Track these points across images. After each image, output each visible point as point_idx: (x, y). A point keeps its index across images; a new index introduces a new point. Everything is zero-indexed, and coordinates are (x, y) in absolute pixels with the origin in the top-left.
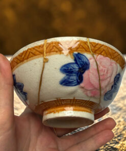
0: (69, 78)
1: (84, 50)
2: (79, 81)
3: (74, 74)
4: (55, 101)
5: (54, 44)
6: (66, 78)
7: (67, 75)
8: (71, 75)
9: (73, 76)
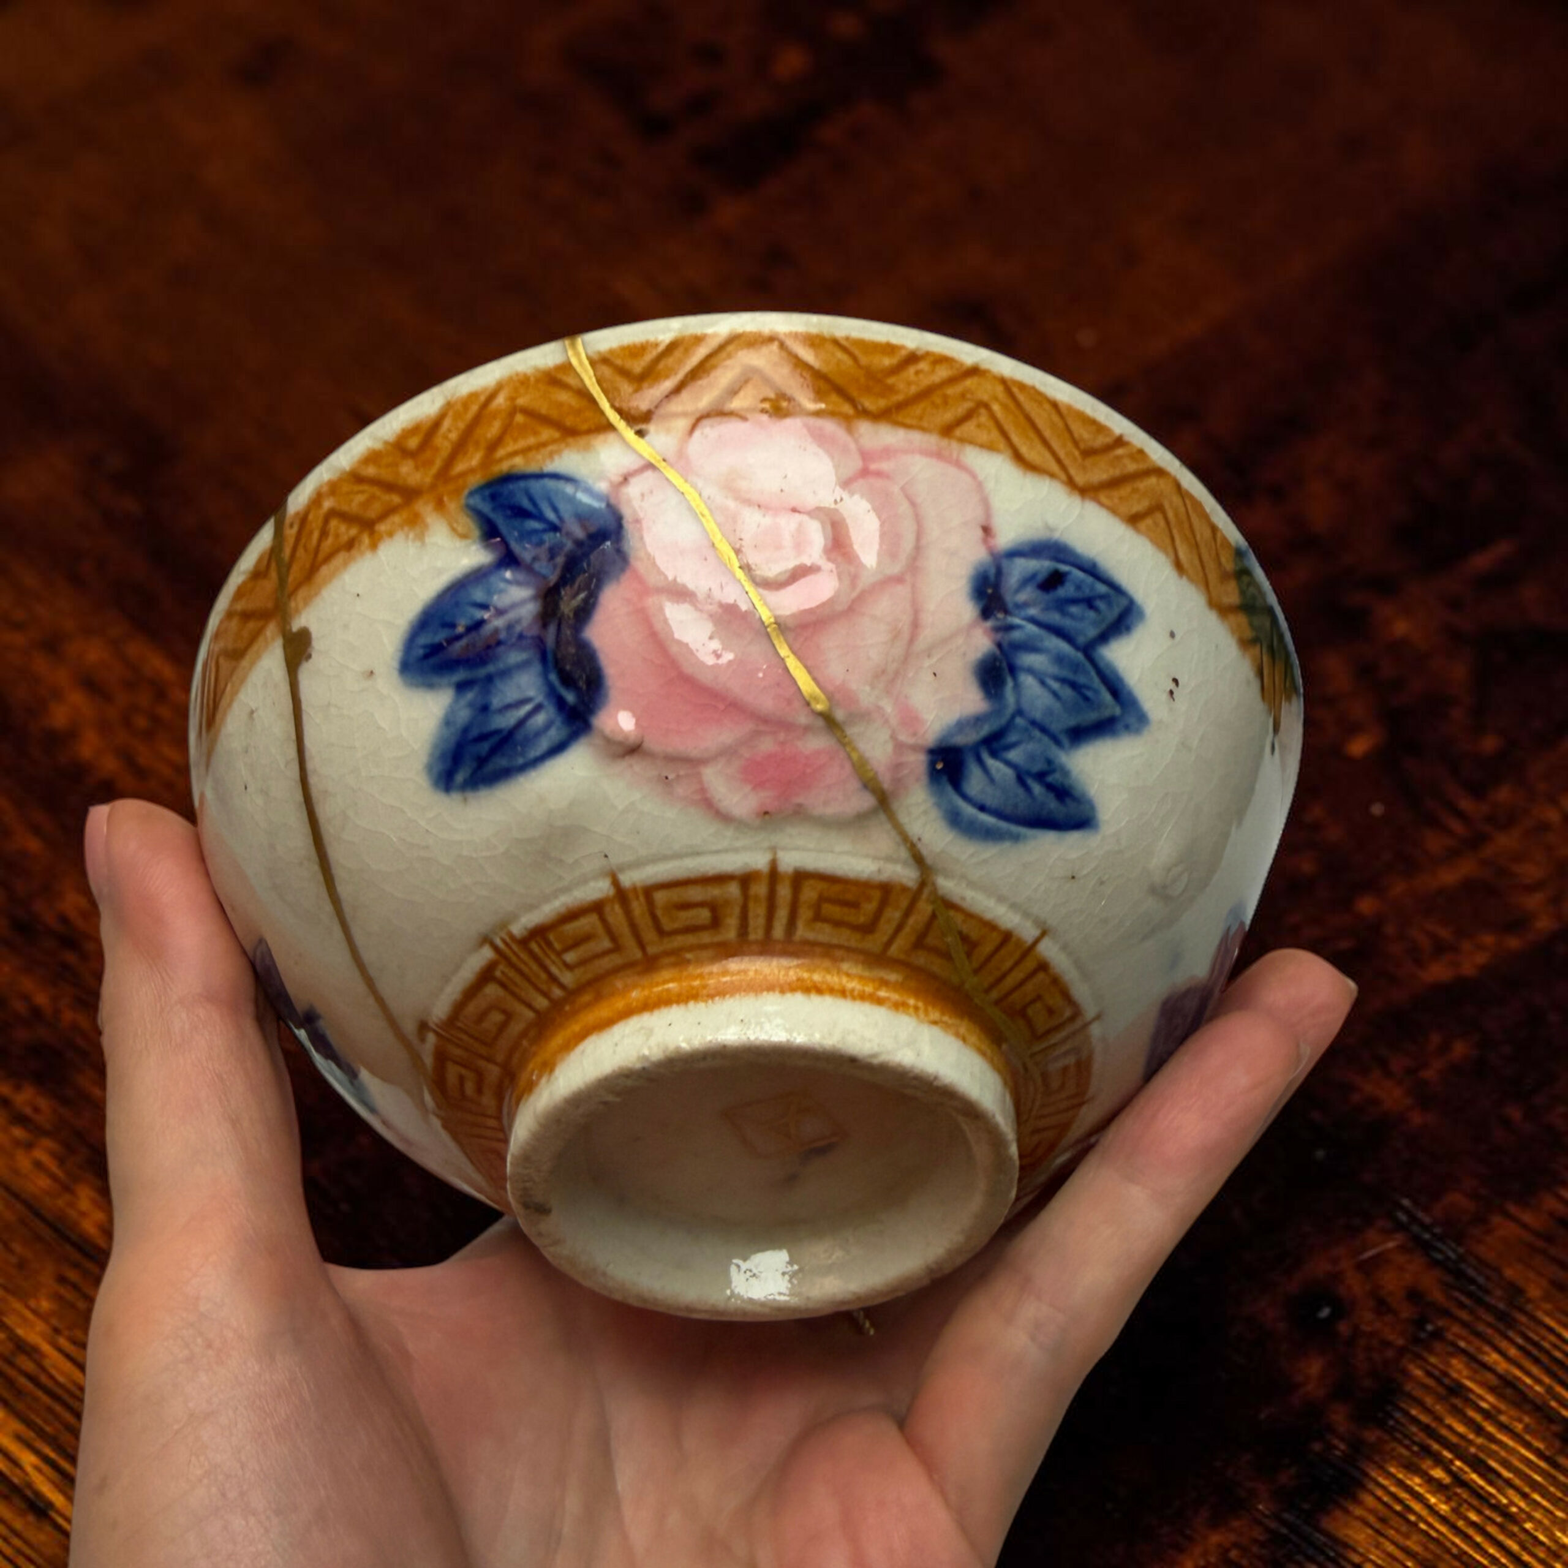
0: (485, 709)
1: (547, 433)
2: (570, 697)
3: (514, 657)
4: (486, 976)
5: (327, 504)
6: (464, 715)
7: (461, 687)
8: (490, 679)
9: (506, 673)
